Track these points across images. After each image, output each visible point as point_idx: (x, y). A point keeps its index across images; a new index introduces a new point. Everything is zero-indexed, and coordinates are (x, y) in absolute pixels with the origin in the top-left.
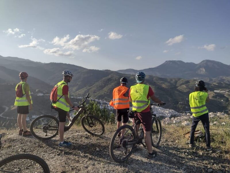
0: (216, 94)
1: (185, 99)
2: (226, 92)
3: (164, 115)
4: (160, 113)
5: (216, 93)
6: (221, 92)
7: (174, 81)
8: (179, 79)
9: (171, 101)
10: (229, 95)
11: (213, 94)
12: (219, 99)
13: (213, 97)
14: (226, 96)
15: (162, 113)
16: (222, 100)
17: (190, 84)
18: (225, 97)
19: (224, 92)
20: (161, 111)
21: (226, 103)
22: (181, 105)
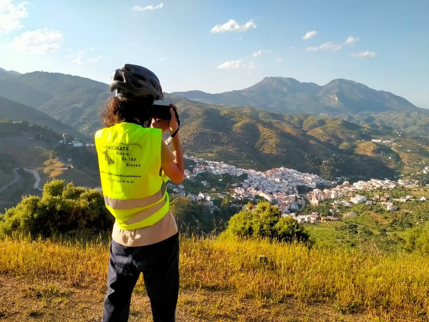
0: (379, 147)
1: (330, 155)
2: (392, 143)
3: (306, 185)
4: (299, 182)
5: (377, 144)
6: (384, 142)
7: (296, 119)
8: (306, 116)
9: (308, 159)
10: (398, 147)
11: (374, 147)
12: (383, 155)
13: (374, 151)
14: (395, 151)
15: (302, 180)
16: (390, 158)
17: (326, 126)
18: (392, 152)
19: (389, 143)
20: (300, 177)
21: (397, 162)
22: (328, 166)
